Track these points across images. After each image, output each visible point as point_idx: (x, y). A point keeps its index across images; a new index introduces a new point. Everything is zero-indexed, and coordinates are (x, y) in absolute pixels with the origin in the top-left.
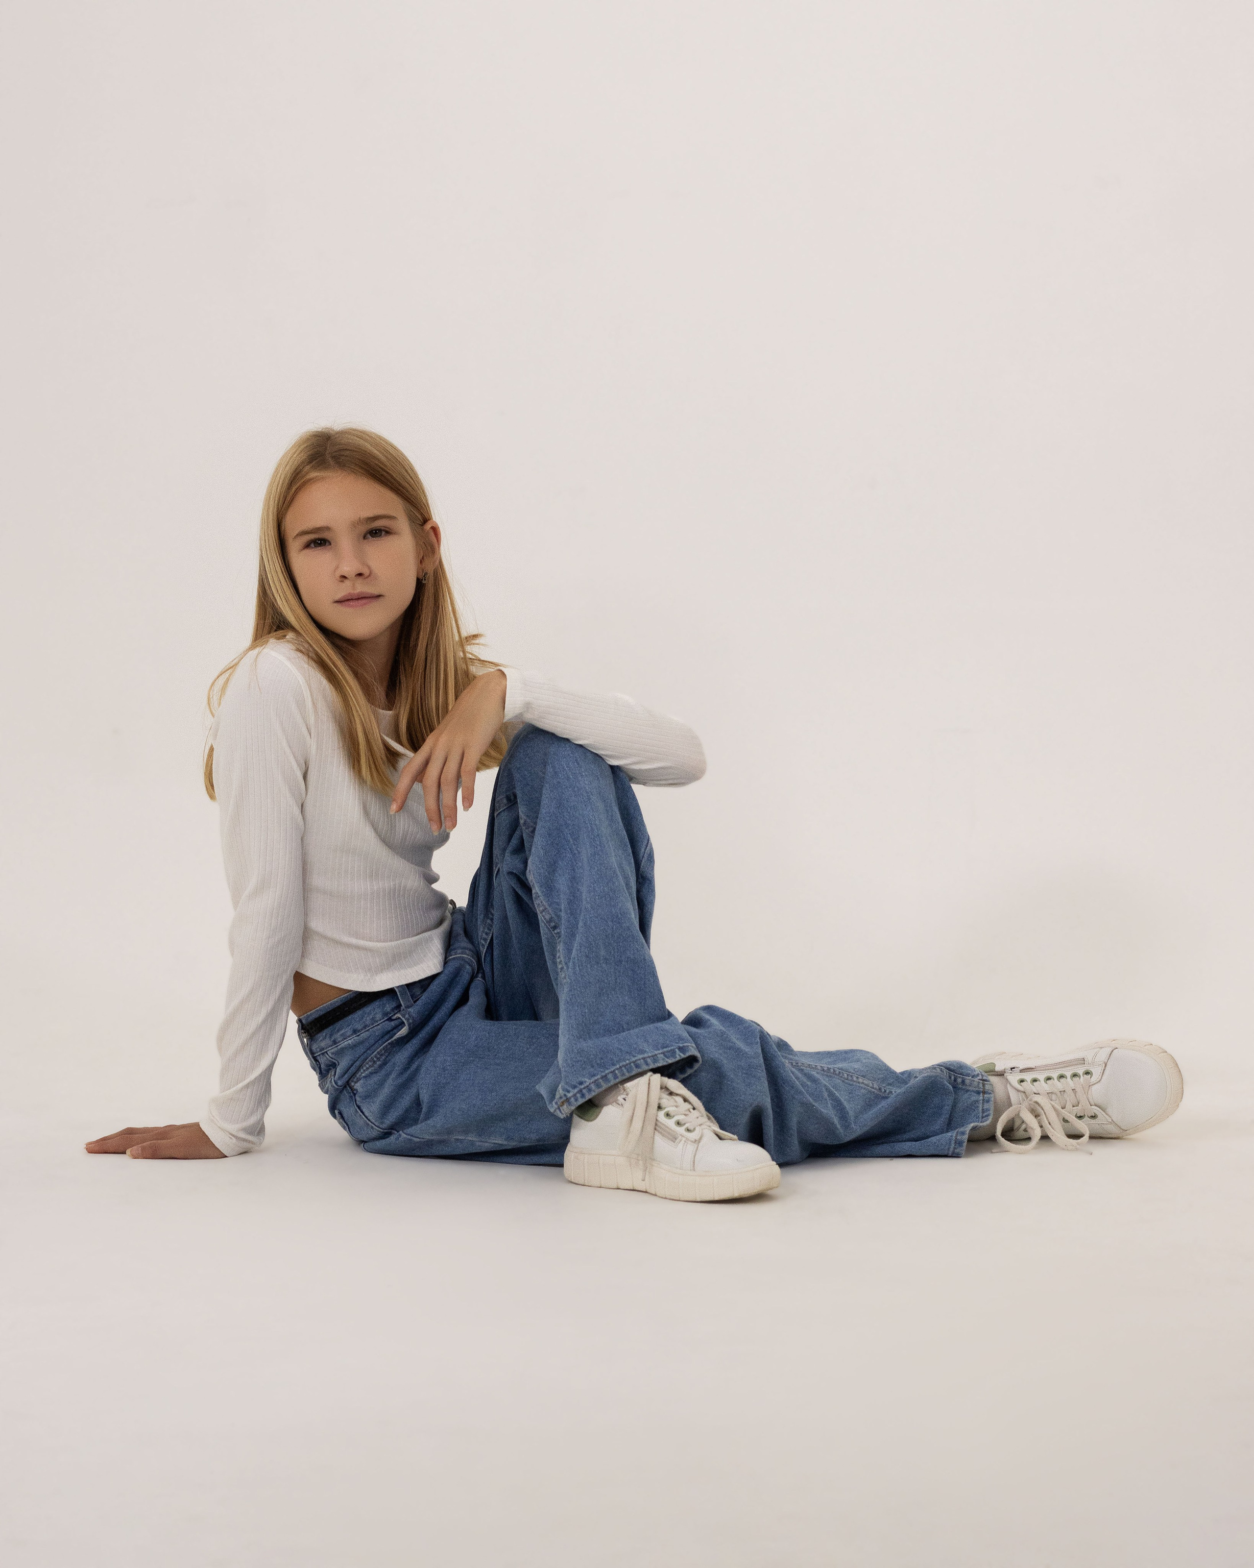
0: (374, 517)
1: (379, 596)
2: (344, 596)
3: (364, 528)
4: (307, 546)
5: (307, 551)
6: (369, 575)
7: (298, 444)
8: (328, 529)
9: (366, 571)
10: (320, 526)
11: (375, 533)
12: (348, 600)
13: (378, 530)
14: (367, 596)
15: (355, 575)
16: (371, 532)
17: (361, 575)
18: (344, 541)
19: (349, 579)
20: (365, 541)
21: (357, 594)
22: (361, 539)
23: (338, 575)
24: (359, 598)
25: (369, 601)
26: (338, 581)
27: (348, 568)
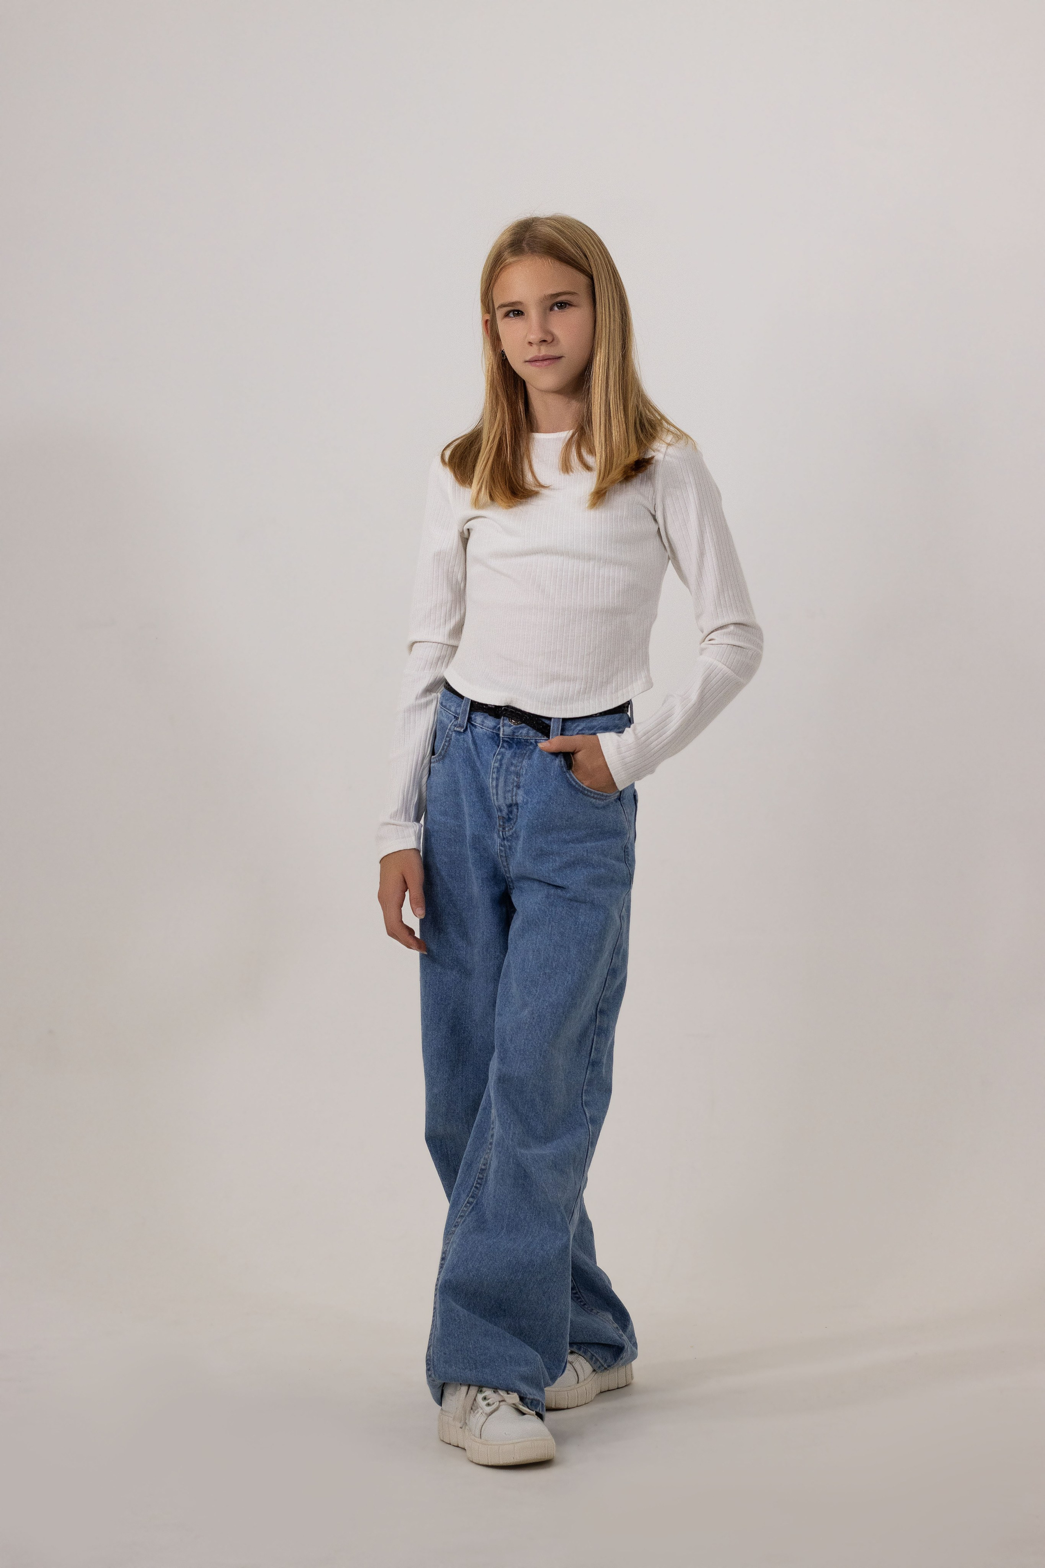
0: (557, 294)
1: (560, 358)
2: (534, 357)
3: (549, 303)
4: (507, 315)
5: (507, 319)
6: (553, 340)
7: (507, 230)
8: (520, 303)
9: (549, 339)
10: (514, 301)
11: (563, 305)
12: (536, 361)
13: (563, 303)
14: (550, 357)
15: (540, 342)
16: (557, 304)
17: (545, 341)
18: (533, 313)
19: (536, 344)
20: (551, 312)
21: (543, 356)
22: (548, 311)
23: (527, 341)
24: (544, 359)
25: (552, 361)
26: (527, 346)
27: (535, 336)
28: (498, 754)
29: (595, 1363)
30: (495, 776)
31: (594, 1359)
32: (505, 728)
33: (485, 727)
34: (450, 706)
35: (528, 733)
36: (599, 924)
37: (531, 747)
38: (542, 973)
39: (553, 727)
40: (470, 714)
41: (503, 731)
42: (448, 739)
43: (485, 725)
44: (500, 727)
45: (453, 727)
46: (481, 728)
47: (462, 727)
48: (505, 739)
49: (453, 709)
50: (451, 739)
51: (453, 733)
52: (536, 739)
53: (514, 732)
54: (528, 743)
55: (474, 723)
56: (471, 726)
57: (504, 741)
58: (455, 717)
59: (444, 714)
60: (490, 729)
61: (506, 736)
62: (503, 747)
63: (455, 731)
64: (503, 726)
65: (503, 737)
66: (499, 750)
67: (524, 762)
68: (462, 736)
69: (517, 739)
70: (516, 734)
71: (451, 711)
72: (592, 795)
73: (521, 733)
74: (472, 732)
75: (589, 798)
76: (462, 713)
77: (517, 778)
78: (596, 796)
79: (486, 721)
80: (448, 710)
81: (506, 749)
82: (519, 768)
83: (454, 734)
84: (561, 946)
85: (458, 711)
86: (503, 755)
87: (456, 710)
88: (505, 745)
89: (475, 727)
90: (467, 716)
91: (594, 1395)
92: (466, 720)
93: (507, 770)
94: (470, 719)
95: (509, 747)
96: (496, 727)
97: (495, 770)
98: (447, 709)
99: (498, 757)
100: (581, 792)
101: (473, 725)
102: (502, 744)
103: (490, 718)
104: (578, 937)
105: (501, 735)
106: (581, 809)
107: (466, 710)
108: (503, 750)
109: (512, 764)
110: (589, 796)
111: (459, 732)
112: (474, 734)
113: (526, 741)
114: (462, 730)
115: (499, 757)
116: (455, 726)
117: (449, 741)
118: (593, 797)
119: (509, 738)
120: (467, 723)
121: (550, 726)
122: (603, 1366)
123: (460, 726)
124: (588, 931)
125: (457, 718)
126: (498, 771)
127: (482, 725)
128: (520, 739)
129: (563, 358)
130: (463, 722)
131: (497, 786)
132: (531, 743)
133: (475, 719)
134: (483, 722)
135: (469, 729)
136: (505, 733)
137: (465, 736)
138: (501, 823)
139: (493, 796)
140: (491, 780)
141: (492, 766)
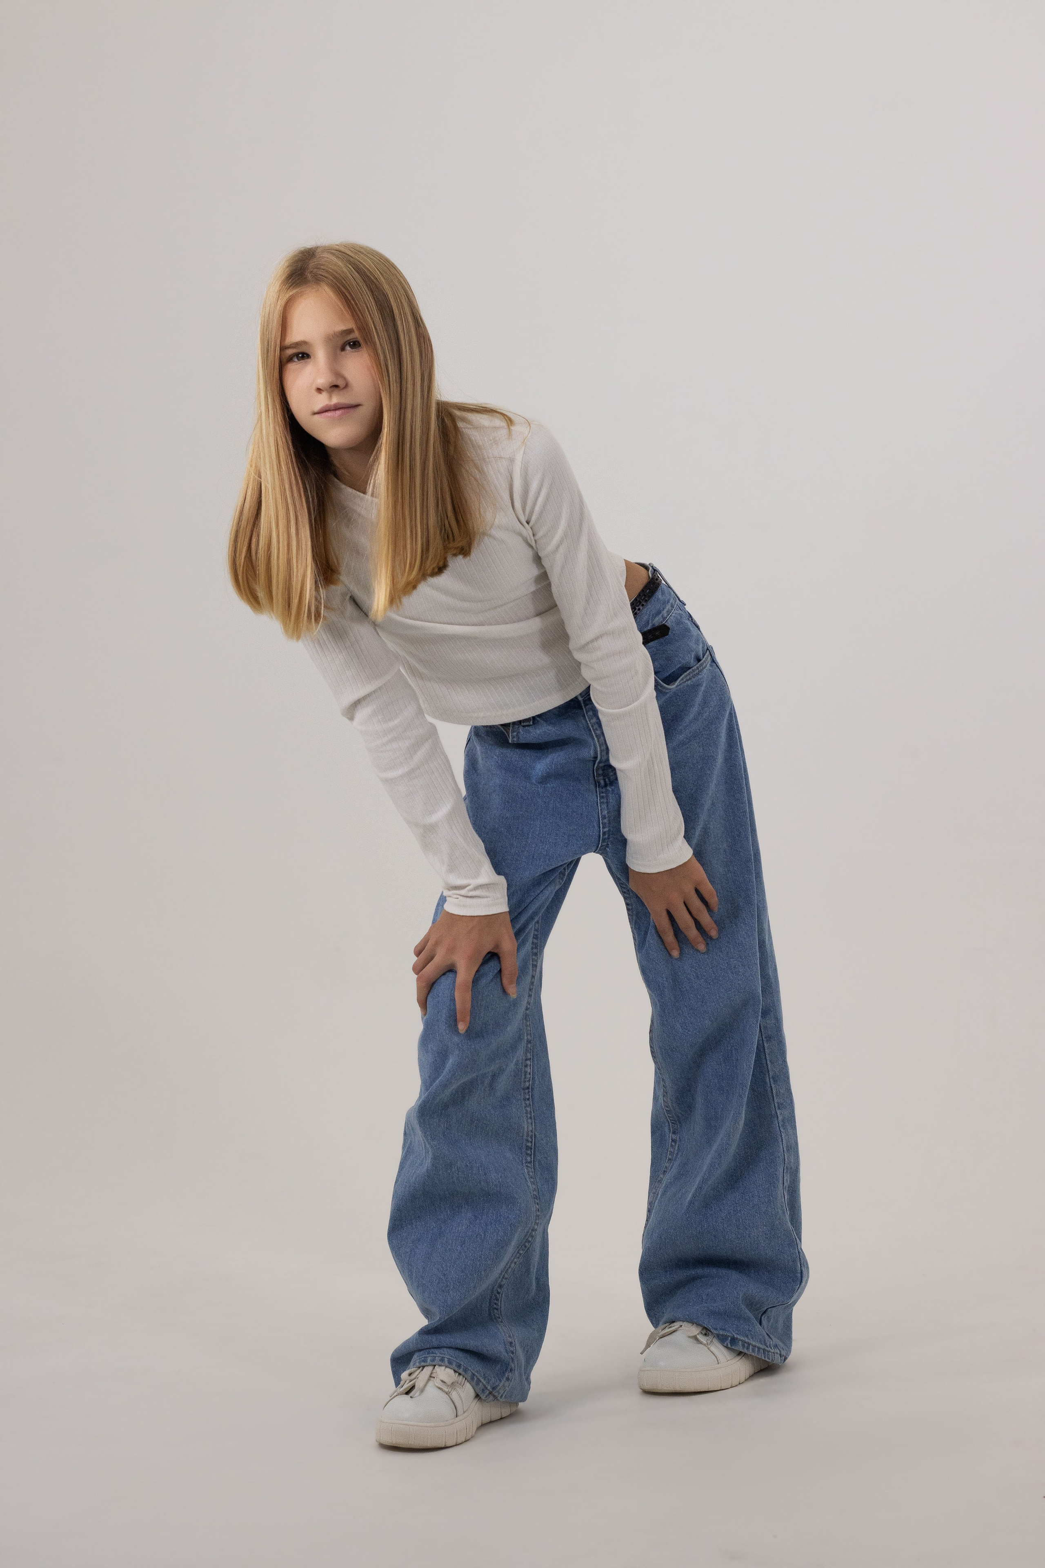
0: (349, 331)
1: (357, 406)
2: (323, 407)
3: (340, 342)
4: (291, 358)
5: (291, 364)
6: (346, 385)
8: (304, 343)
9: (340, 383)
11: (353, 345)
12: (326, 411)
13: (356, 341)
14: (344, 406)
15: (331, 387)
16: (349, 343)
17: (336, 386)
18: (321, 355)
19: (326, 390)
20: (343, 353)
21: (335, 405)
22: (338, 351)
23: (314, 387)
24: (336, 408)
25: (346, 410)
26: (316, 393)
27: (322, 380)
29: (477, 1384)
31: (476, 1379)
91: (475, 1429)
122: (486, 1388)
129: (360, 407)
138: (600, 772)
139: (601, 753)
140: (596, 739)
141: (590, 725)
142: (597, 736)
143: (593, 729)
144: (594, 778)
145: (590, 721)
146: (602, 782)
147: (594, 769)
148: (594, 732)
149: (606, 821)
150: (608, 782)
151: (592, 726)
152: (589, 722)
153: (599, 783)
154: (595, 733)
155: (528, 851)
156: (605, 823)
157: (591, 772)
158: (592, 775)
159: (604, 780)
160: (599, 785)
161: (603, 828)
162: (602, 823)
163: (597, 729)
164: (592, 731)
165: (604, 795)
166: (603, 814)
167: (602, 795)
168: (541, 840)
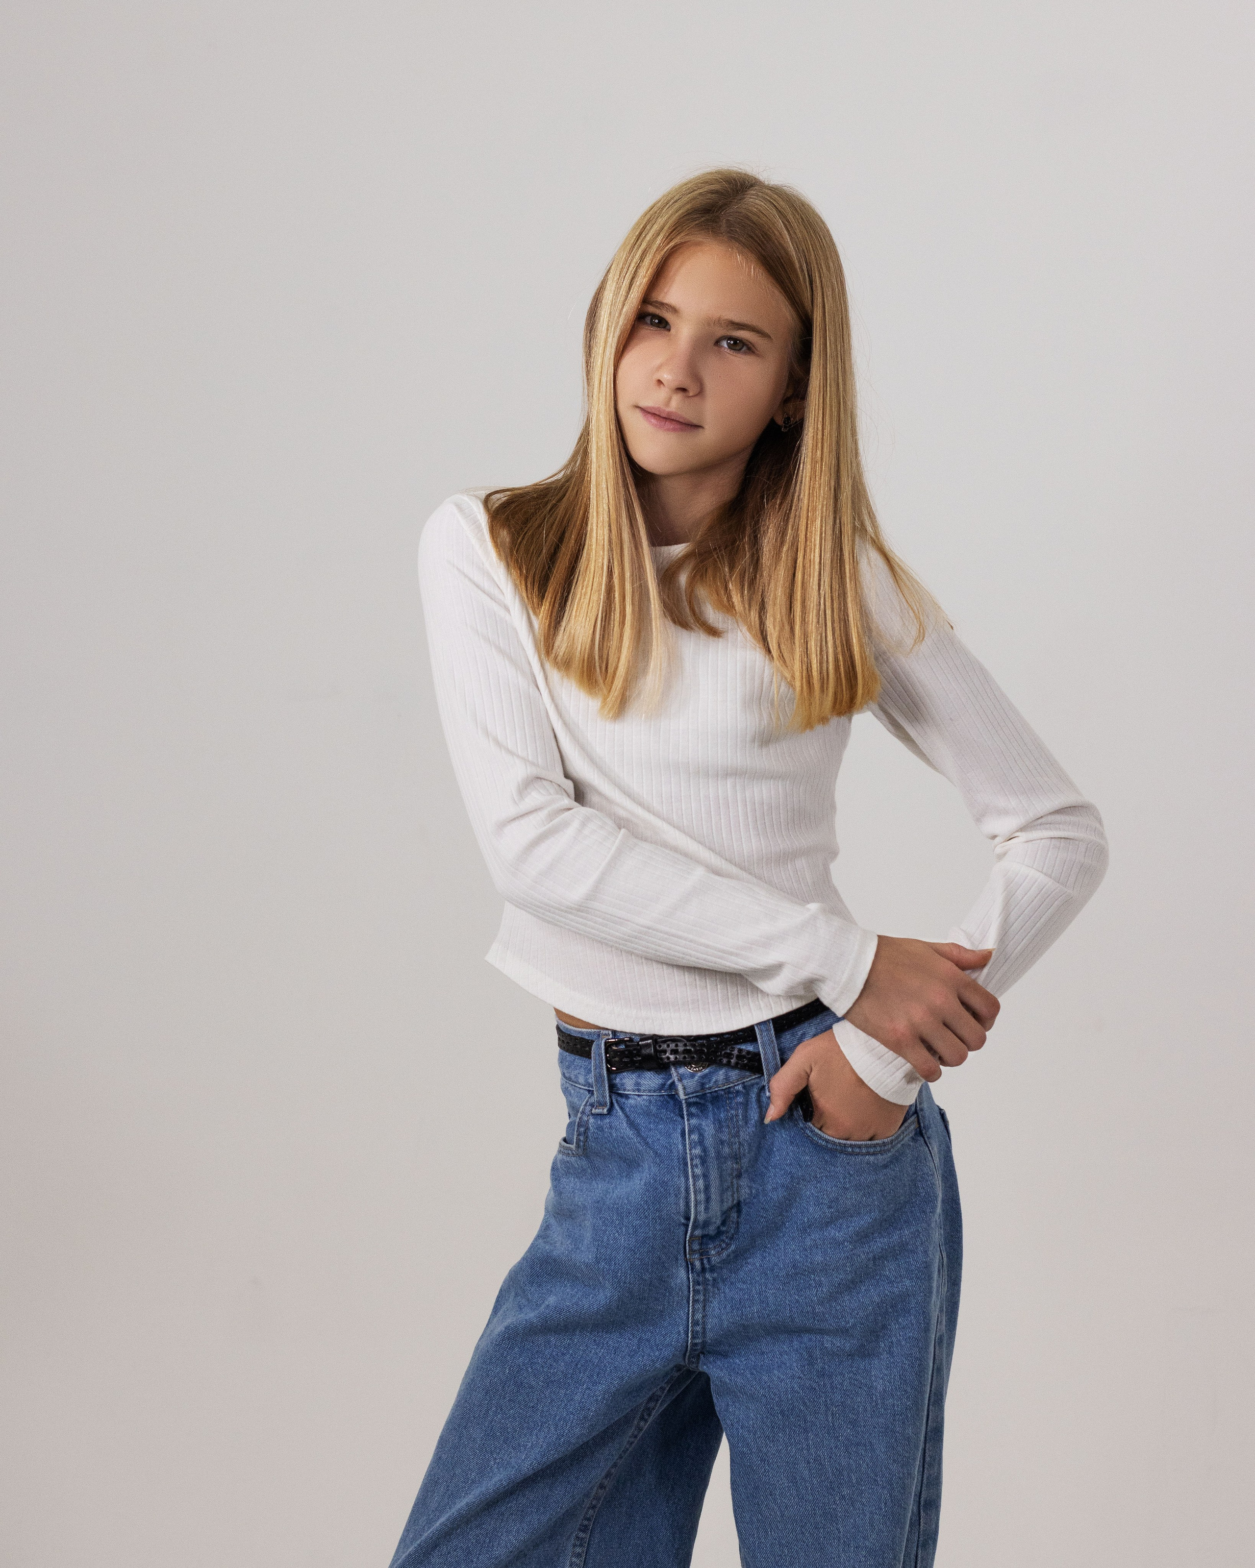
0: (740, 324)
2: (653, 407)
3: (720, 332)
6: (696, 395)
9: (692, 387)
12: (654, 414)
13: (739, 341)
14: (680, 420)
23: (655, 377)
26: (653, 384)
28: (690, 1132)
30: (698, 1171)
32: (685, 1082)
33: (644, 1091)
34: (576, 1076)
35: (727, 1079)
36: (909, 1389)
37: (740, 1099)
38: (837, 1498)
39: (765, 1054)
40: (610, 1080)
41: (684, 1088)
42: (582, 1129)
43: (642, 1088)
44: (673, 1083)
45: (588, 1108)
46: (639, 1095)
47: (604, 1105)
48: (691, 1100)
49: (581, 1080)
50: (587, 1129)
51: (591, 1117)
52: (744, 1083)
53: (702, 1085)
54: (732, 1093)
55: (621, 1092)
56: (619, 1099)
57: (689, 1105)
58: (589, 1091)
59: (573, 1092)
60: (654, 1091)
61: (691, 1096)
62: (691, 1115)
63: (592, 1114)
64: (680, 1080)
65: (686, 1099)
66: (689, 1124)
67: (742, 1133)
68: (608, 1121)
69: (711, 1093)
70: (707, 1086)
71: (579, 1084)
72: (864, 1151)
73: (716, 1081)
74: (622, 1108)
75: (860, 1157)
76: (596, 1081)
77: (737, 1163)
78: (872, 1150)
79: (642, 1082)
80: (576, 1083)
81: (697, 1116)
82: (736, 1146)
83: (592, 1120)
84: (858, 1444)
85: (590, 1081)
86: (698, 1129)
87: (586, 1080)
88: (693, 1110)
89: (627, 1097)
90: (607, 1085)
92: (607, 1092)
93: (719, 1155)
94: (612, 1088)
95: (702, 1111)
96: (665, 1084)
97: (697, 1161)
98: (573, 1081)
99: (693, 1137)
100: (841, 1152)
101: (621, 1095)
102: (687, 1111)
103: (649, 1074)
104: (881, 1420)
105: (682, 1096)
106: (850, 1182)
107: (601, 1076)
108: (694, 1121)
109: (722, 1142)
110: (858, 1154)
111: (601, 1115)
112: (627, 1110)
113: (728, 1091)
114: (605, 1111)
115: (695, 1137)
116: (592, 1105)
117: (585, 1132)
118: (868, 1154)
119: (697, 1096)
120: (610, 1097)
121: (760, 1055)
123: (601, 1104)
124: (894, 1406)
125: (591, 1092)
126: (704, 1161)
127: (639, 1090)
128: (716, 1091)
129: (701, 431)
130: (604, 1097)
131: (707, 1188)
132: (738, 1092)
133: (623, 1085)
134: (638, 1084)
135: (616, 1105)
136: (689, 1090)
137: (613, 1119)
138: (696, 1247)
139: (696, 1206)
140: (691, 1180)
141: (688, 1156)
142: (694, 1176)
143: (692, 1164)
144: (686, 1256)
145: (690, 1150)
146: (697, 1264)
147: (686, 1241)
148: (692, 1169)
149: (698, 1328)
150: (707, 1266)
151: (692, 1160)
152: (688, 1151)
153: (692, 1264)
154: (693, 1172)
155: (571, 1355)
156: (697, 1332)
157: (681, 1247)
158: (682, 1250)
159: (702, 1260)
160: (692, 1269)
161: (693, 1338)
162: (692, 1331)
163: (696, 1166)
164: (689, 1168)
165: (700, 1288)
166: (696, 1317)
167: (698, 1287)
168: (595, 1341)
